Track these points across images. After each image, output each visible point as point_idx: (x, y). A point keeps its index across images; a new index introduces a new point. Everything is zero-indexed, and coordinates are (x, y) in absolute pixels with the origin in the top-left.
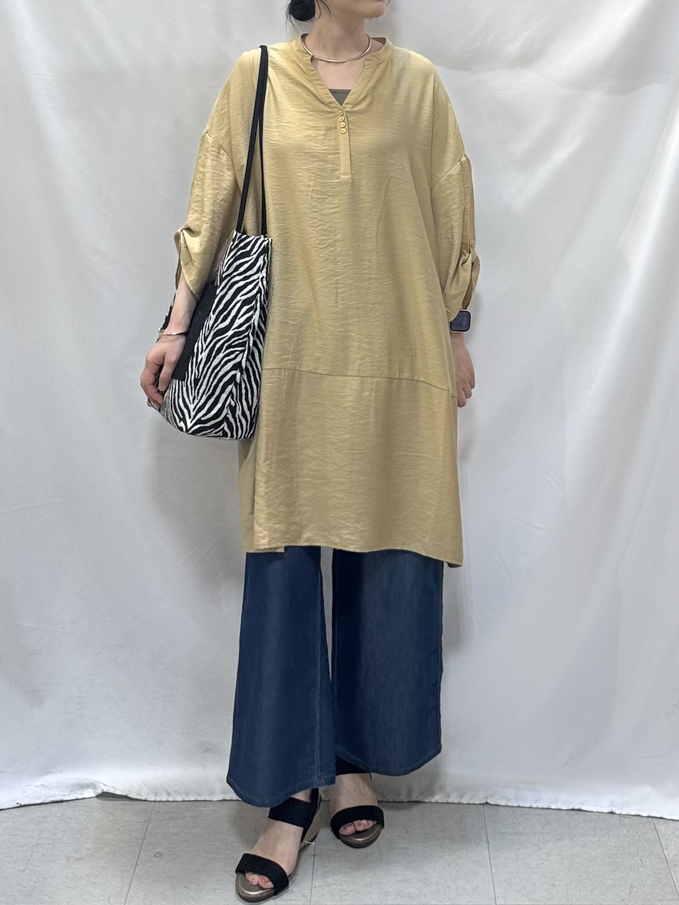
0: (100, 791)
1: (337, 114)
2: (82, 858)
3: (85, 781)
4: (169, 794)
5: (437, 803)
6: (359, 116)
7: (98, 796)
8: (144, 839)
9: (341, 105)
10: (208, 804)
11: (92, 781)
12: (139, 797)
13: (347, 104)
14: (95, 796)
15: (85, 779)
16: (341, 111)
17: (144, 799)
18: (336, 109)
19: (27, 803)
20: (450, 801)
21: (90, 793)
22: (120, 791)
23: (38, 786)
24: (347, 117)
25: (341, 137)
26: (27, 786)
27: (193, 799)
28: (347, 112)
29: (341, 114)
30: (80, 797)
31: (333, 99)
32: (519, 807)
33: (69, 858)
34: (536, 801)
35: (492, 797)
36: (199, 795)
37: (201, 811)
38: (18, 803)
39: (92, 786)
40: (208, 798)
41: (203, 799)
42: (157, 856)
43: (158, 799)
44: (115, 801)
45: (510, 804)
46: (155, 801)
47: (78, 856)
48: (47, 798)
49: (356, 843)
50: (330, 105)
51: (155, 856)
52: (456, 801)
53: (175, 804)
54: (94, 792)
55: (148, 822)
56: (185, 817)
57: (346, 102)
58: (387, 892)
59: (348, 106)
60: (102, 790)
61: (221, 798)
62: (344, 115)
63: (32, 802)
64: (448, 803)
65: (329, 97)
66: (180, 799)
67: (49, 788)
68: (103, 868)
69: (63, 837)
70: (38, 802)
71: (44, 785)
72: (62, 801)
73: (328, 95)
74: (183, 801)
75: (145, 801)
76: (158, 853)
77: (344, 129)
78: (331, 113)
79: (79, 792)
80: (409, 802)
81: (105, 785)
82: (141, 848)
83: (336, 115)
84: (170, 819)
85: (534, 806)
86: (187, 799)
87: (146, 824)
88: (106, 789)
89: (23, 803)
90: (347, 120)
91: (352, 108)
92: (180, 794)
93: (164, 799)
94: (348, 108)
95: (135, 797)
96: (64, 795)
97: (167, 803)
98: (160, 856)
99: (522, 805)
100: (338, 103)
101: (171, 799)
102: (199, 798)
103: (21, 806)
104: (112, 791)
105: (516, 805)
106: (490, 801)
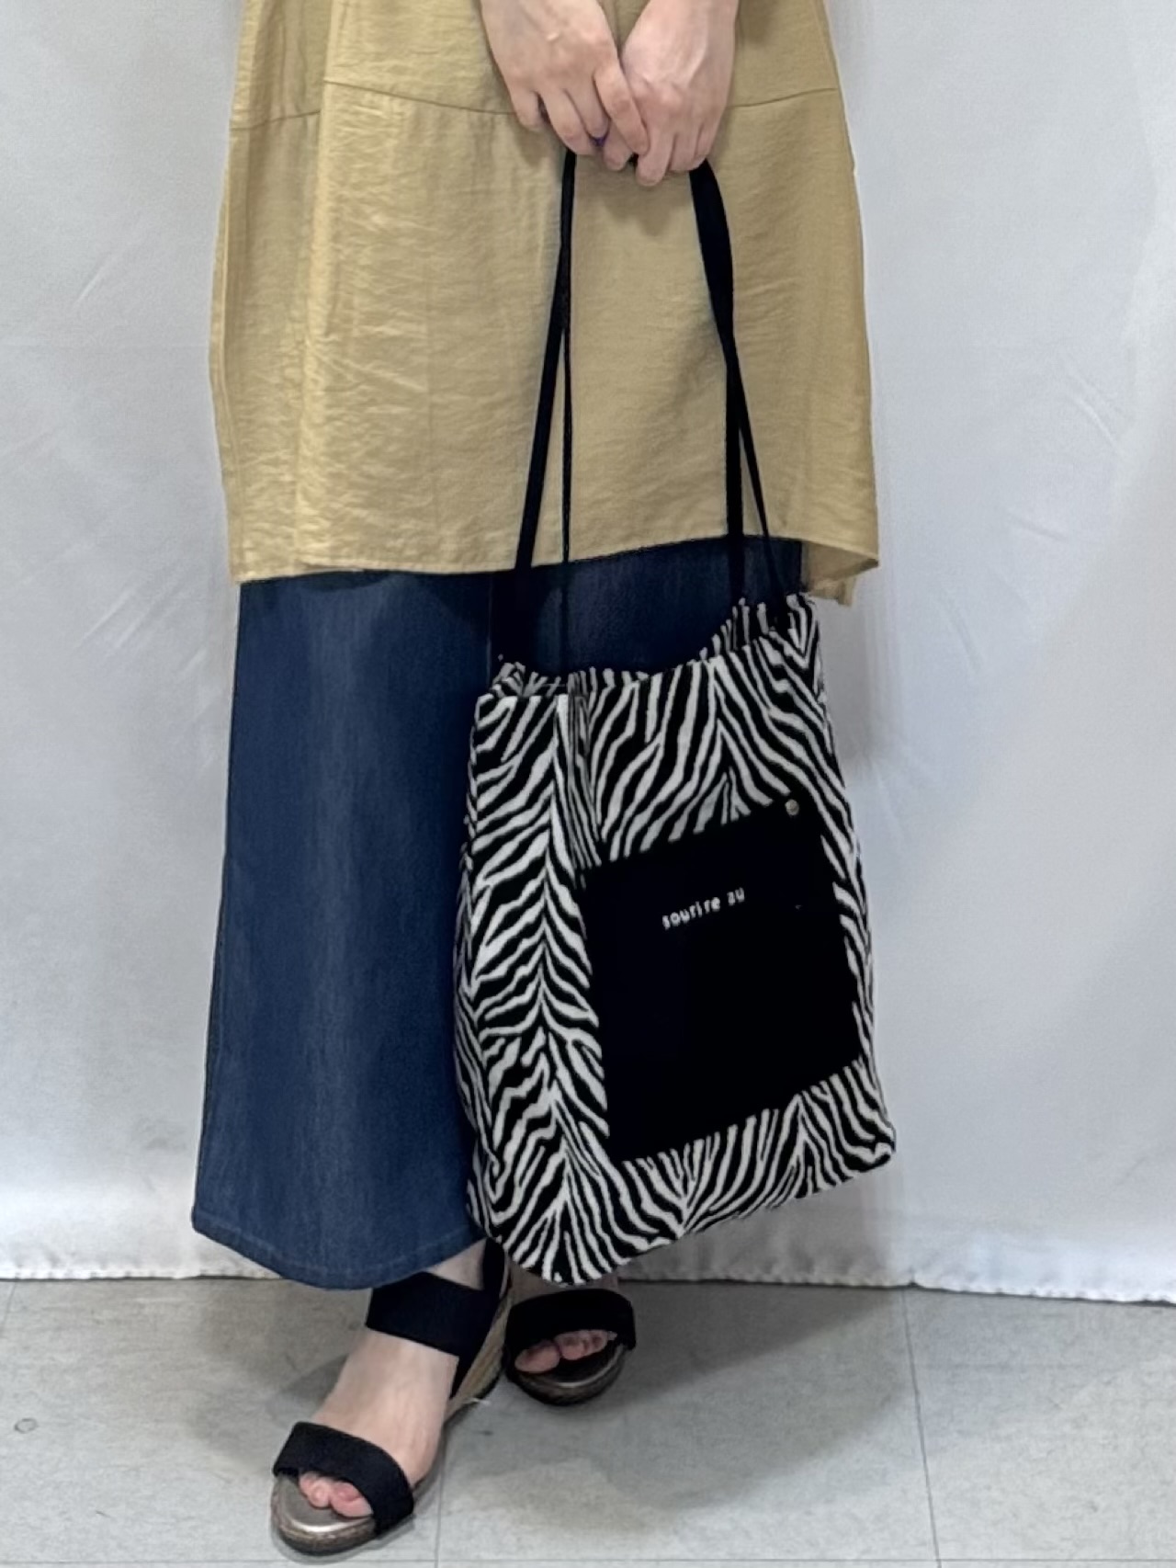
4: (54, 1261)
5: (779, 1284)
10: (158, 1286)
20: (814, 1279)
27: (120, 1273)
32: (1000, 1295)
34: (1045, 1279)
35: (926, 1266)
36: (137, 1262)
37: (142, 1306)
40: (159, 1272)
41: (146, 1273)
42: (22, 1425)
43: (25, 1274)
45: (974, 1287)
46: (16, 1280)
49: (559, 1393)
52: (829, 1280)
53: (68, 1287)
56: (98, 1322)
64: (807, 1285)
66: (85, 1274)
74: (94, 1280)
76: (26, 1418)
80: (703, 1282)
84: (59, 1329)
85: (1041, 1292)
86: (102, 1273)
92: (81, 1258)
93: (42, 1274)
97: (49, 1285)
98: (31, 1429)
99: (1006, 1289)
101: (59, 1274)
102: (136, 1273)
105: (989, 1289)
106: (922, 1280)
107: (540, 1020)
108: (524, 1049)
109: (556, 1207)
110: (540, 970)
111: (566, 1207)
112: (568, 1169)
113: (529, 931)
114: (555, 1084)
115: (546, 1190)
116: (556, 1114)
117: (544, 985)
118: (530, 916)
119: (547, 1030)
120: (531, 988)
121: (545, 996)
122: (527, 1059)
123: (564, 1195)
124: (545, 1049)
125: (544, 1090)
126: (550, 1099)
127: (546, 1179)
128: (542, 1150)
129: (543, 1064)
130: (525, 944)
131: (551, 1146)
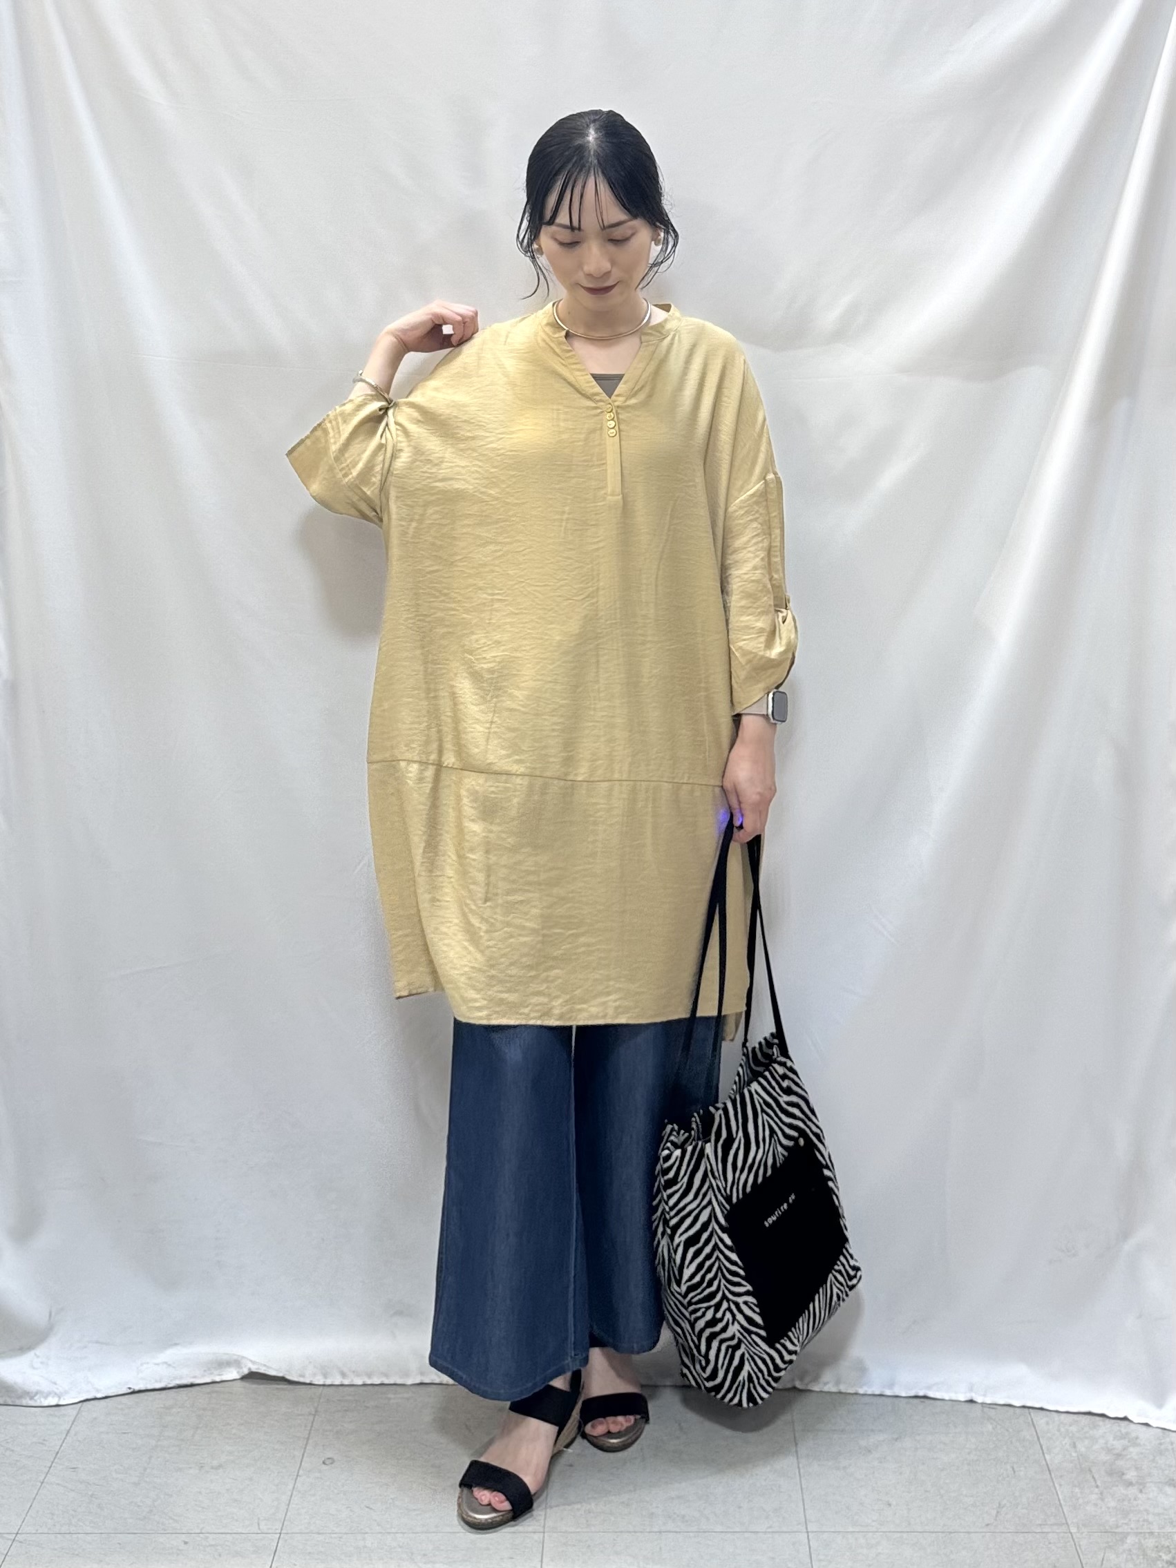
0: (246, 1371)
1: (604, 410)
2: (220, 1466)
3: (225, 1357)
4: (343, 1375)
6: (637, 413)
7: (244, 1378)
8: (308, 1439)
9: (610, 398)
10: (398, 1388)
11: (235, 1357)
12: (302, 1380)
13: (618, 396)
14: (238, 1377)
15: (225, 1354)
16: (610, 406)
17: (308, 1381)
18: (602, 403)
19: (142, 1387)
21: (232, 1374)
22: (277, 1370)
23: (157, 1364)
24: (617, 413)
25: (609, 441)
26: (142, 1365)
27: (378, 1382)
28: (618, 407)
29: (610, 410)
30: (218, 1379)
31: (598, 389)
32: (839, 1394)
33: (202, 1467)
34: (863, 1385)
35: (801, 1379)
36: (386, 1375)
37: (390, 1399)
38: (130, 1388)
39: (236, 1363)
40: (399, 1381)
41: (392, 1382)
42: (327, 1462)
43: (328, 1382)
44: (271, 1384)
45: (827, 1389)
46: (324, 1385)
47: (215, 1463)
48: (171, 1381)
49: (609, 1445)
50: (595, 397)
51: (324, 1463)
53: (352, 1389)
54: (238, 1372)
55: (315, 1415)
56: (367, 1407)
57: (616, 392)
58: (652, 1514)
59: (621, 399)
60: (250, 1369)
61: (418, 1381)
62: (614, 411)
63: (150, 1387)
65: (592, 387)
66: (360, 1382)
67: (174, 1367)
68: (251, 1479)
69: (193, 1436)
70: (158, 1386)
71: (166, 1363)
72: (192, 1385)
73: (591, 384)
74: (364, 1385)
75: (310, 1384)
76: (329, 1459)
77: (613, 430)
78: (596, 408)
79: (216, 1372)
81: (253, 1362)
82: (304, 1452)
83: (602, 412)
84: (346, 1411)
85: (860, 1392)
86: (369, 1382)
87: (311, 1418)
88: (254, 1368)
89: (137, 1388)
90: (618, 418)
91: (625, 401)
92: (357, 1374)
93: (337, 1382)
94: (620, 401)
95: (295, 1379)
96: (195, 1377)
97: (341, 1388)
98: (332, 1463)
100: (604, 395)
101: (346, 1382)
102: (386, 1382)
103: (134, 1392)
104: (262, 1370)
105: (834, 1392)
106: (799, 1385)
107: (724, 1297)
108: (717, 1311)
109: (744, 1374)
110: (720, 1274)
111: (749, 1375)
112: (747, 1356)
113: (708, 1257)
114: (736, 1323)
115: (736, 1368)
116: (738, 1335)
117: (723, 1281)
118: (707, 1250)
119: (728, 1300)
120: (716, 1283)
121: (725, 1286)
122: (719, 1315)
123: (747, 1367)
124: (729, 1309)
125: (730, 1325)
126: (734, 1329)
127: (736, 1362)
128: (730, 1350)
129: (728, 1315)
130: (708, 1263)
131: (737, 1347)
